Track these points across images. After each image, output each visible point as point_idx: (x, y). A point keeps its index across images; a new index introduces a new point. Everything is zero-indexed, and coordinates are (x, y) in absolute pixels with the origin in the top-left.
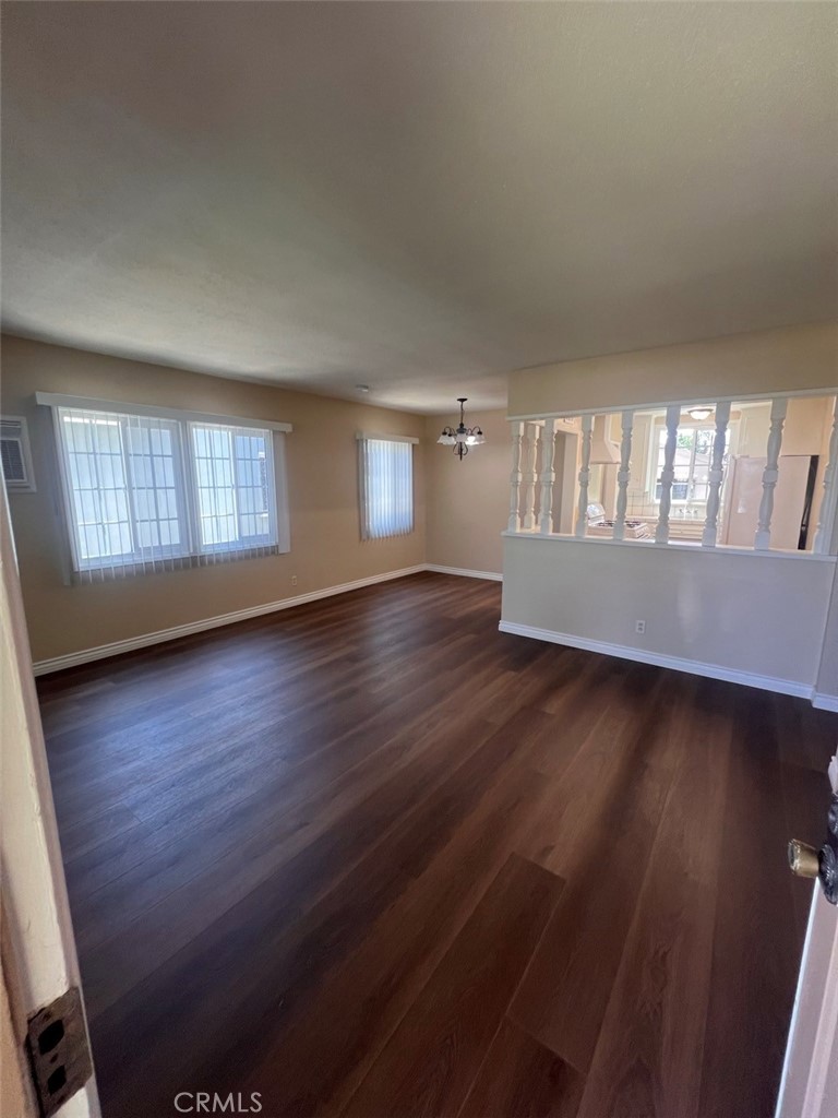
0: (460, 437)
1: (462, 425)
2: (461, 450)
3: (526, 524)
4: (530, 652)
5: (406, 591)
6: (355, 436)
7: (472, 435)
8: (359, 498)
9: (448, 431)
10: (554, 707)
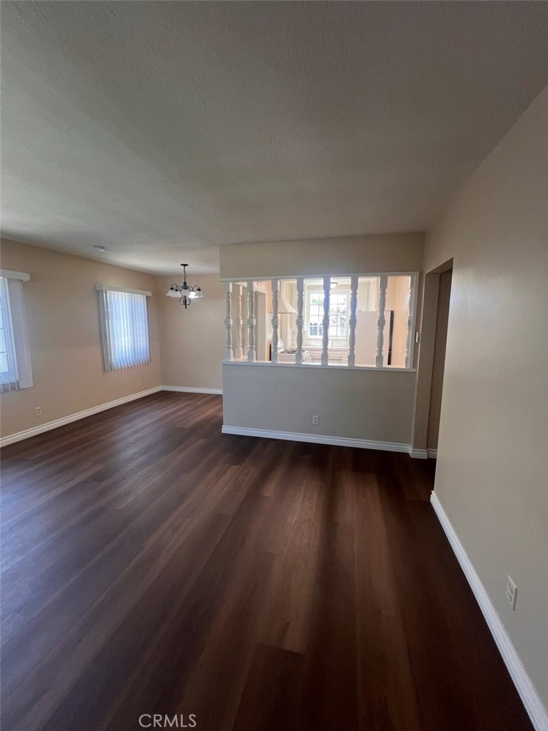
0: (184, 292)
1: (185, 283)
2: (185, 301)
3: (236, 355)
4: (245, 447)
5: (147, 409)
6: (95, 288)
7: (193, 291)
8: (102, 339)
9: (174, 287)
10: (270, 490)
